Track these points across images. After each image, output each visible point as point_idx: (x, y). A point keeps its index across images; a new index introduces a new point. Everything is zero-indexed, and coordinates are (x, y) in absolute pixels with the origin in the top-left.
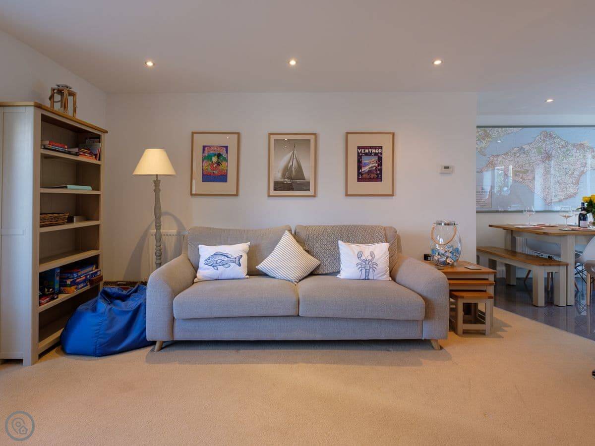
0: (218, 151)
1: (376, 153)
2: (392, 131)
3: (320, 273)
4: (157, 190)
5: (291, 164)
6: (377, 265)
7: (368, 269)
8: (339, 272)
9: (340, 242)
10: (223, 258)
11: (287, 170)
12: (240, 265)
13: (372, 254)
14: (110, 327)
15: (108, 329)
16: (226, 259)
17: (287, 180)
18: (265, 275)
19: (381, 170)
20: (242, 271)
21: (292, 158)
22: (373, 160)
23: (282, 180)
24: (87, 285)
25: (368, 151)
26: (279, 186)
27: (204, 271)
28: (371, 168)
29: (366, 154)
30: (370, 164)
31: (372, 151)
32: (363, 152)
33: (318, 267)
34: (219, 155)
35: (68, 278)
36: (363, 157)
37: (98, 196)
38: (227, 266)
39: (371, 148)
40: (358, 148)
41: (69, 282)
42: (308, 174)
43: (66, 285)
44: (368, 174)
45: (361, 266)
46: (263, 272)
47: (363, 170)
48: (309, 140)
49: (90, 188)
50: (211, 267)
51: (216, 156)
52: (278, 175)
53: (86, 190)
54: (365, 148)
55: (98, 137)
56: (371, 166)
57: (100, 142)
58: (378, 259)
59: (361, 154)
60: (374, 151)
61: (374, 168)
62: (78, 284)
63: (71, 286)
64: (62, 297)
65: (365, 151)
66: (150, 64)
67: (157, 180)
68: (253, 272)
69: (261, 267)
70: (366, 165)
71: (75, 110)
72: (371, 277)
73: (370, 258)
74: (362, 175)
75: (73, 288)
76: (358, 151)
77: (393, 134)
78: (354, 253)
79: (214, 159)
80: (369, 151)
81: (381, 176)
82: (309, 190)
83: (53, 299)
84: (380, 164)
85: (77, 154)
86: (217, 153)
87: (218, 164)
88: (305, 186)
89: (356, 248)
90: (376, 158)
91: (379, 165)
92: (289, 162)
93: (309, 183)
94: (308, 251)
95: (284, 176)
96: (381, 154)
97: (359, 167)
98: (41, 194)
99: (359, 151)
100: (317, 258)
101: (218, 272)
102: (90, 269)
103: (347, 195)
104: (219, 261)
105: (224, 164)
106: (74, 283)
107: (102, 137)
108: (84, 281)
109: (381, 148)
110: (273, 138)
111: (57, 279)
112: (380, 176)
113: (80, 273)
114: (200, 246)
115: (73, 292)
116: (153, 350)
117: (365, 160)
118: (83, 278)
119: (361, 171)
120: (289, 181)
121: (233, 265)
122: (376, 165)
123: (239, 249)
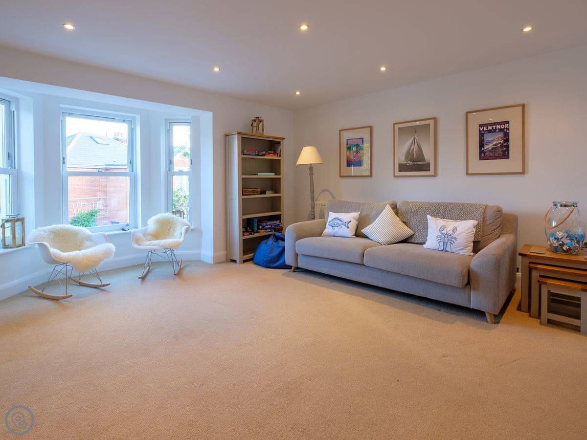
0: (356, 142)
1: (501, 129)
2: (521, 102)
3: (413, 241)
4: (311, 174)
5: (413, 147)
6: (456, 239)
7: (446, 241)
8: (424, 243)
9: (429, 217)
10: (338, 221)
11: (409, 154)
12: (348, 227)
13: (455, 229)
14: (271, 253)
15: (269, 254)
16: (340, 222)
17: (409, 162)
18: (366, 237)
19: (508, 147)
20: (349, 232)
21: (413, 143)
22: (498, 137)
23: (406, 163)
24: (272, 231)
25: (491, 129)
26: (403, 168)
27: (328, 230)
28: (495, 145)
29: (489, 131)
30: (493, 140)
31: (496, 128)
32: (485, 129)
33: (412, 236)
34: (357, 146)
35: (261, 225)
36: (485, 135)
37: (280, 179)
38: (340, 227)
39: (495, 124)
40: (480, 127)
41: (261, 227)
42: (428, 155)
43: (259, 229)
44: (492, 152)
45: (440, 238)
46: (366, 235)
47: (485, 148)
48: (429, 125)
49: (274, 174)
50: (331, 227)
51: (355, 147)
52: (401, 158)
53: (272, 175)
54: (487, 125)
55: (279, 143)
56: (495, 143)
57: (280, 145)
58: (459, 234)
59: (483, 132)
60: (498, 127)
61: (499, 145)
62: (266, 229)
63: (261, 229)
64: (256, 235)
65: (487, 128)
66: (298, 93)
67: (311, 167)
68: (358, 234)
69: (365, 231)
70: (488, 143)
71: (263, 130)
72: (448, 249)
73: (451, 232)
74: (484, 153)
75: (263, 231)
76: (479, 129)
77: (523, 106)
78: (437, 226)
79: (354, 149)
80: (493, 128)
81: (508, 153)
82: (429, 170)
83: (251, 234)
84: (507, 140)
85: (263, 155)
86: (356, 143)
87: (357, 152)
88: (425, 167)
89: (441, 222)
90: (502, 134)
91: (505, 141)
92: (411, 147)
93: (429, 164)
94: (405, 223)
95: (406, 159)
96: (508, 129)
97: (482, 145)
98: (243, 178)
99: (481, 129)
100: (412, 230)
101: (334, 231)
102: (275, 222)
103: (468, 174)
104: (336, 224)
105: (361, 152)
106: (263, 228)
107: (281, 142)
108: (270, 228)
109: (508, 122)
110: (397, 126)
111: (256, 225)
112: (506, 153)
113: (267, 224)
114: (330, 213)
115: (263, 233)
116: (290, 271)
117: (488, 137)
118: (269, 226)
119: (483, 149)
120: (411, 163)
121: (343, 226)
122: (502, 141)
123: (351, 217)
